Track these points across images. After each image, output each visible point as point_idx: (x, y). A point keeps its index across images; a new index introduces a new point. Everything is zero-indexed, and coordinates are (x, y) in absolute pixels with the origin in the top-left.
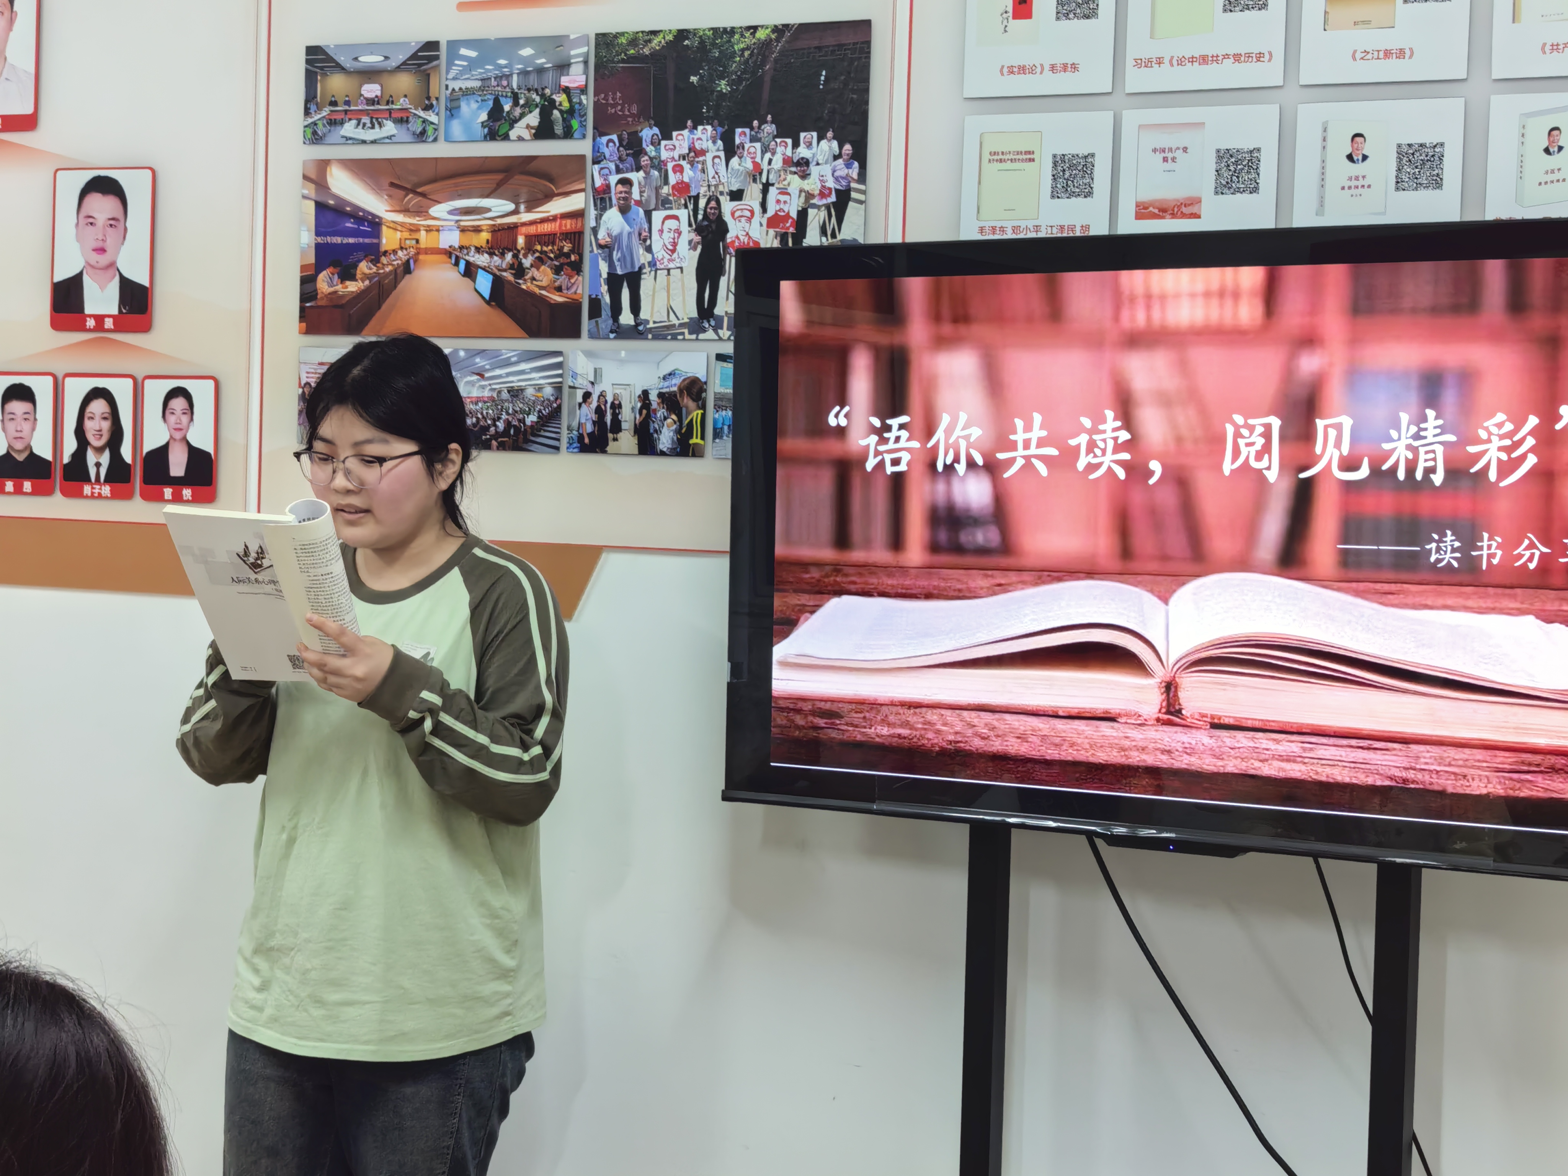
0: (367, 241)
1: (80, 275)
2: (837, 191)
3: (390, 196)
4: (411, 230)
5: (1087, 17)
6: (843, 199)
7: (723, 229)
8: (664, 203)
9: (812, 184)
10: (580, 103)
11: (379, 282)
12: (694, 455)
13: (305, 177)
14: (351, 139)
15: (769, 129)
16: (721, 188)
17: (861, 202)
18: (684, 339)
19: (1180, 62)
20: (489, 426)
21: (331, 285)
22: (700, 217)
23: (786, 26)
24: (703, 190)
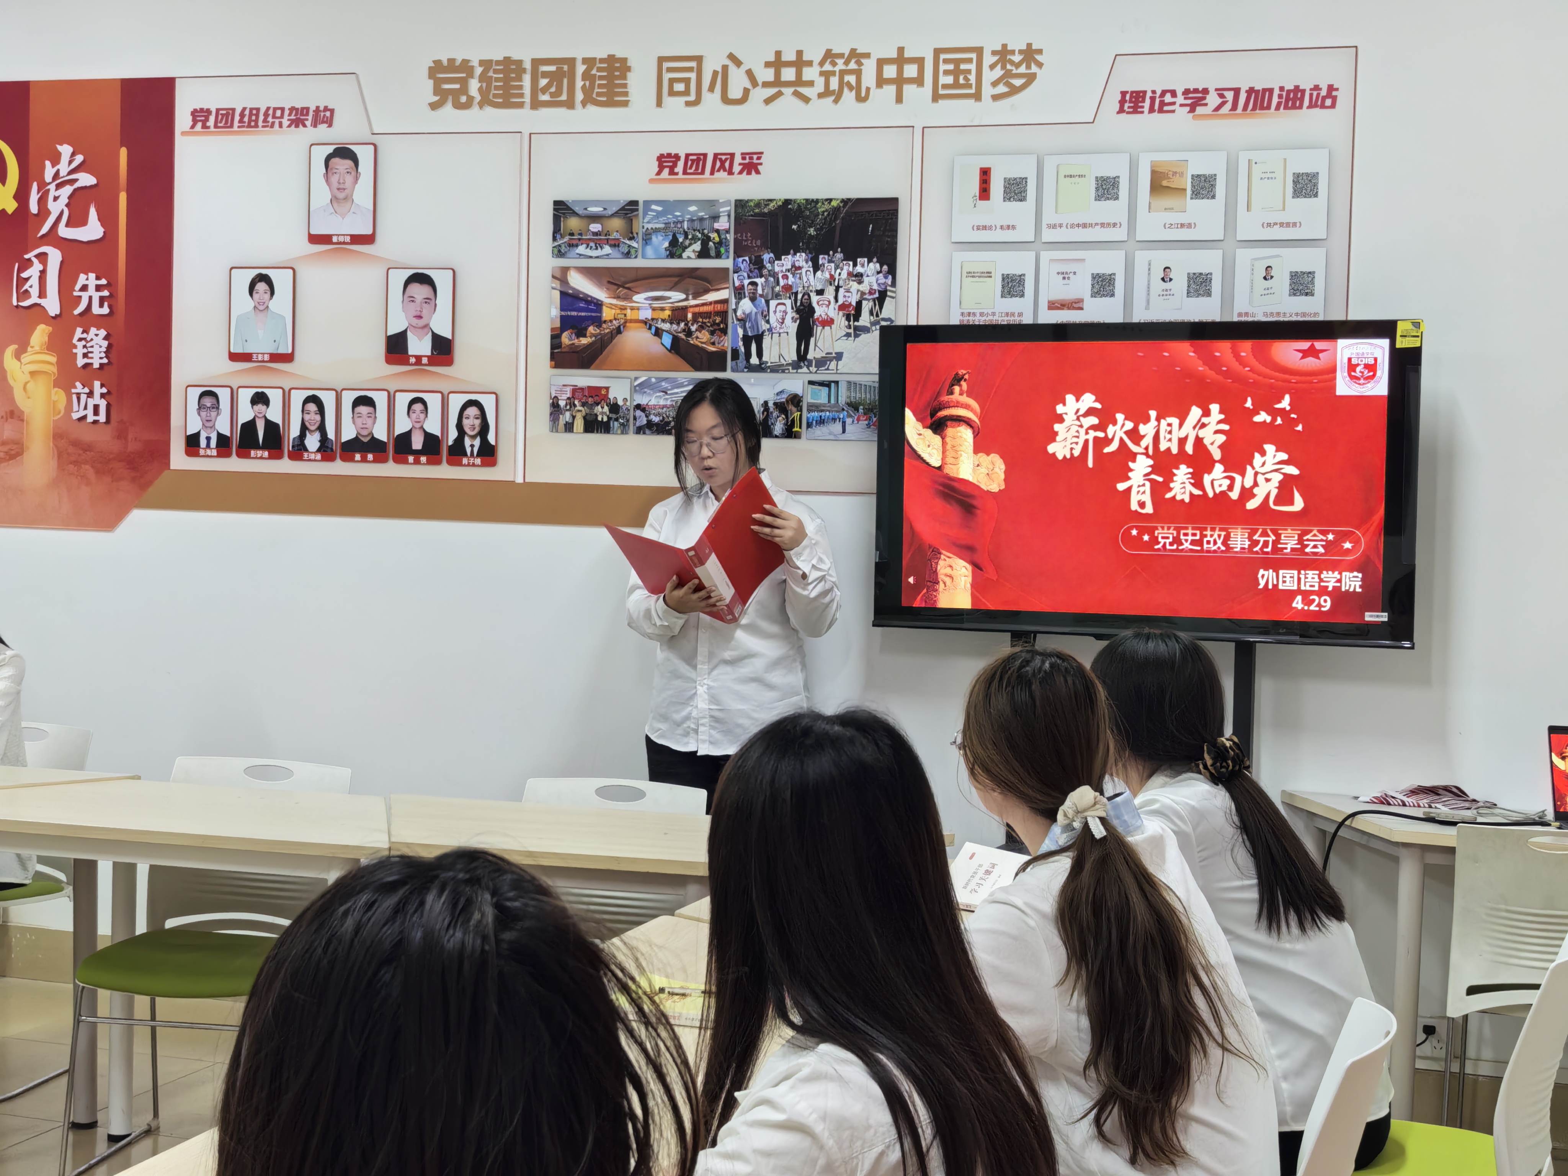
0: (593, 314)
1: (405, 332)
2: (879, 291)
3: (608, 289)
4: (621, 309)
5: (1021, 201)
6: (882, 297)
7: (812, 311)
8: (777, 296)
9: (865, 287)
10: (726, 238)
11: (601, 338)
12: (795, 437)
13: (554, 277)
14: (582, 255)
15: (839, 256)
16: (811, 288)
17: (893, 298)
18: (789, 372)
19: (1072, 226)
21: (571, 339)
22: (798, 304)
23: (849, 200)
24: (800, 289)
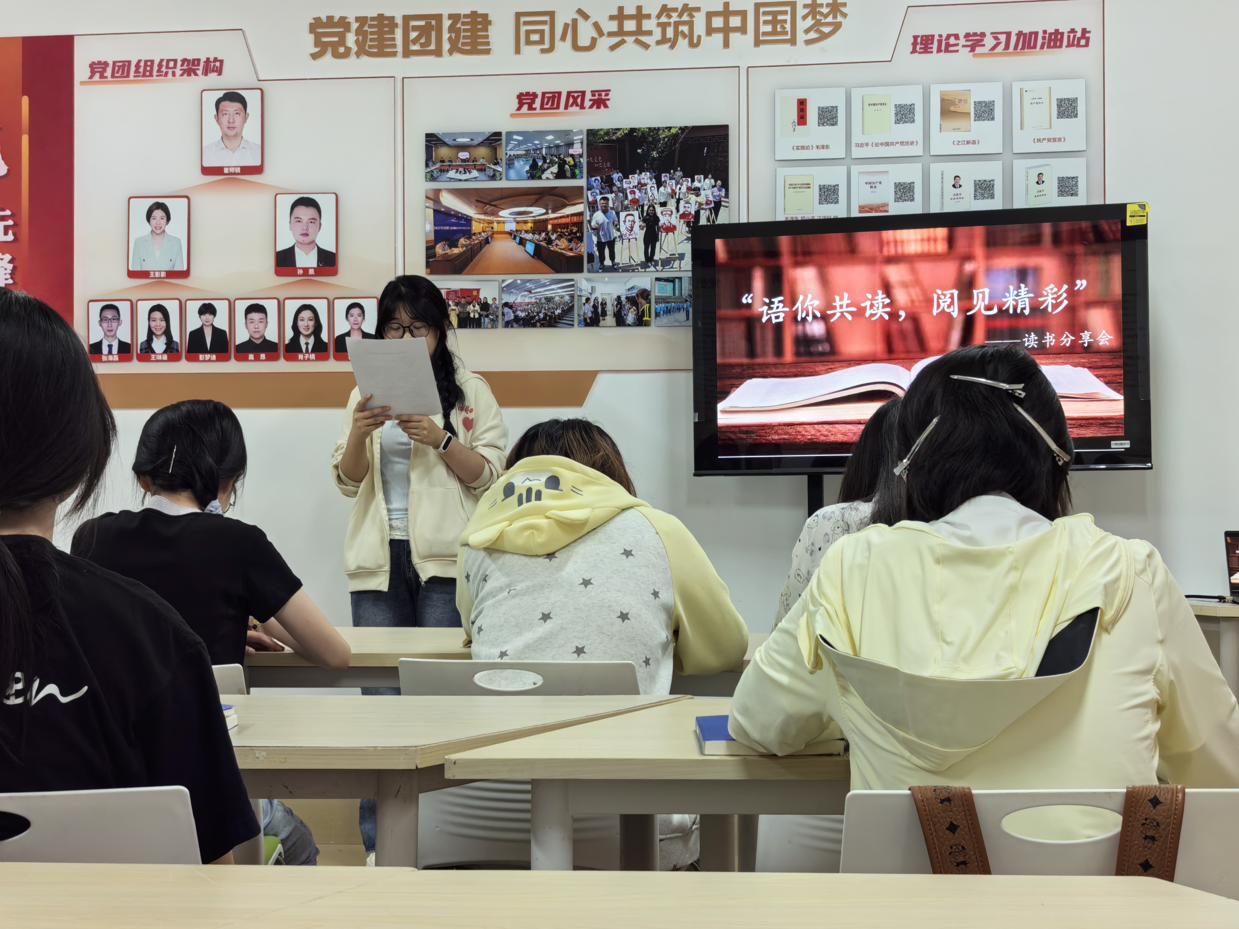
0: (464, 228)
1: (293, 247)
2: (714, 202)
3: (476, 206)
4: (489, 223)
5: (833, 125)
6: (717, 207)
7: (658, 220)
8: (626, 208)
9: (702, 199)
10: (580, 162)
11: (471, 248)
12: (645, 325)
13: (427, 197)
14: (453, 179)
15: (679, 174)
16: (655, 201)
17: (727, 207)
18: (638, 271)
19: (877, 145)
20: (535, 316)
21: (444, 249)
22: (645, 214)
23: (686, 127)
24: (646, 202)
